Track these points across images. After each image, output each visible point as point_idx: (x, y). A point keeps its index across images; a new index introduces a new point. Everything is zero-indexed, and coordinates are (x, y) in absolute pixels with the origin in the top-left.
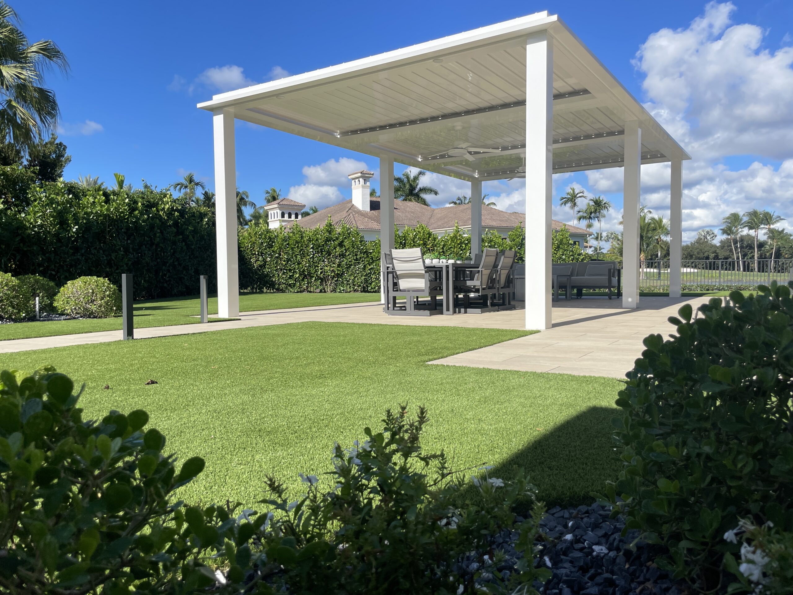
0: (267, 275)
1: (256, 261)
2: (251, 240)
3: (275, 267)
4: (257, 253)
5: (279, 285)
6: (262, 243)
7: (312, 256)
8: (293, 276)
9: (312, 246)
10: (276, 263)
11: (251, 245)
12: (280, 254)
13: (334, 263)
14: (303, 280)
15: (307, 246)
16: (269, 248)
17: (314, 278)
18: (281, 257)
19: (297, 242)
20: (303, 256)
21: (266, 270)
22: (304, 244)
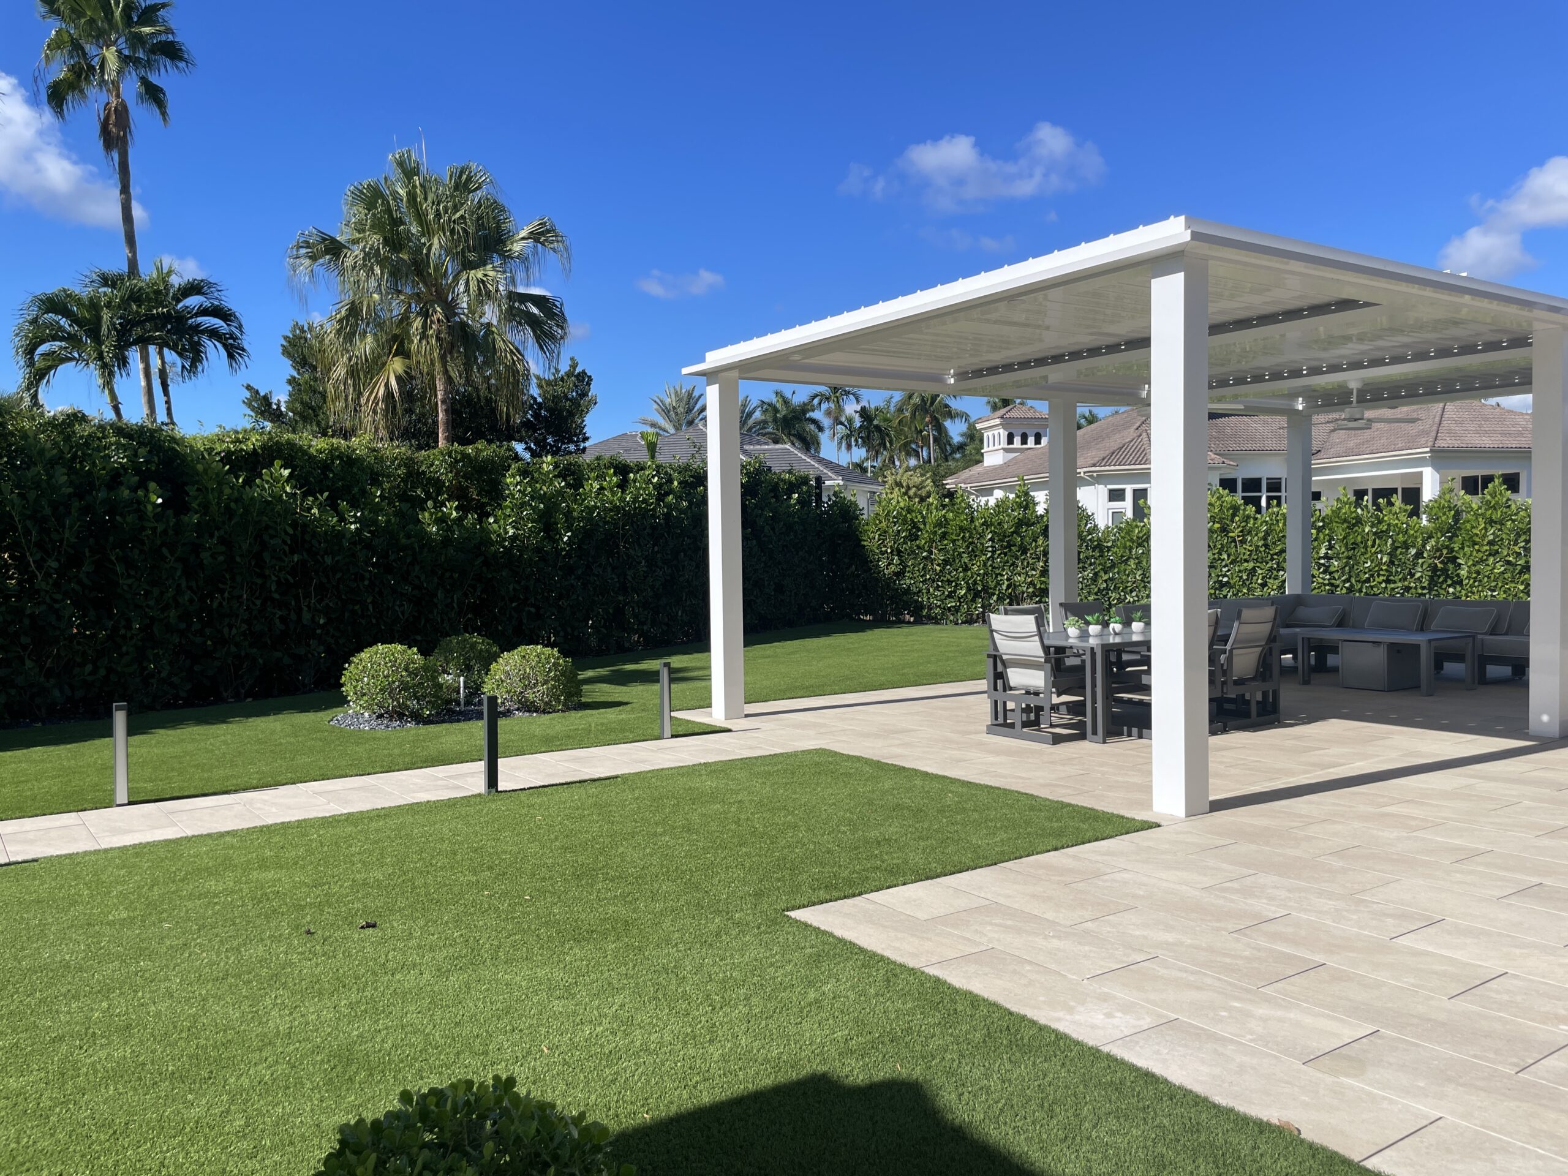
0: (908, 591)
1: (889, 564)
2: (880, 526)
3: (922, 576)
4: (889, 551)
5: (930, 609)
6: (899, 531)
7: (989, 554)
8: (955, 592)
9: (990, 536)
10: (923, 568)
11: (880, 535)
12: (931, 553)
13: (1033, 569)
14: (973, 600)
16: (912, 541)
17: (995, 598)
18: (933, 557)
19: (962, 529)
20: (973, 555)
21: (906, 582)
22: (974, 532)
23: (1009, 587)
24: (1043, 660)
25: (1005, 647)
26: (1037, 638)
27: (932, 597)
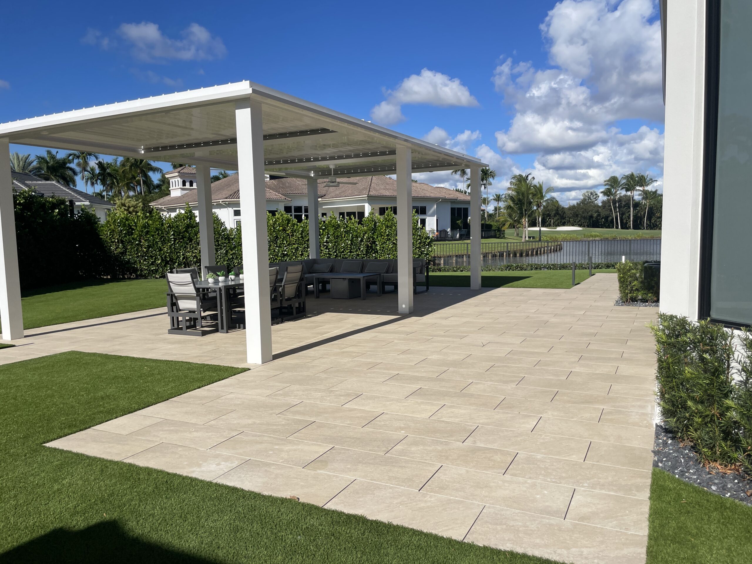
0: (128, 262)
1: (117, 248)
2: (110, 228)
3: (136, 254)
4: (116, 241)
5: (141, 271)
6: (121, 231)
7: (173, 242)
8: (155, 262)
9: (172, 233)
10: (137, 250)
11: (110, 233)
12: (141, 242)
13: (196, 249)
14: (165, 266)
15: (168, 233)
16: (129, 235)
17: (177, 264)
18: (142, 244)
19: (157, 229)
20: (164, 242)
21: (127, 257)
22: (164, 231)
23: (183, 258)
24: (195, 295)
25: (176, 290)
26: (192, 284)
27: (143, 265)
